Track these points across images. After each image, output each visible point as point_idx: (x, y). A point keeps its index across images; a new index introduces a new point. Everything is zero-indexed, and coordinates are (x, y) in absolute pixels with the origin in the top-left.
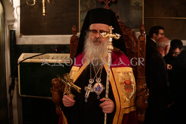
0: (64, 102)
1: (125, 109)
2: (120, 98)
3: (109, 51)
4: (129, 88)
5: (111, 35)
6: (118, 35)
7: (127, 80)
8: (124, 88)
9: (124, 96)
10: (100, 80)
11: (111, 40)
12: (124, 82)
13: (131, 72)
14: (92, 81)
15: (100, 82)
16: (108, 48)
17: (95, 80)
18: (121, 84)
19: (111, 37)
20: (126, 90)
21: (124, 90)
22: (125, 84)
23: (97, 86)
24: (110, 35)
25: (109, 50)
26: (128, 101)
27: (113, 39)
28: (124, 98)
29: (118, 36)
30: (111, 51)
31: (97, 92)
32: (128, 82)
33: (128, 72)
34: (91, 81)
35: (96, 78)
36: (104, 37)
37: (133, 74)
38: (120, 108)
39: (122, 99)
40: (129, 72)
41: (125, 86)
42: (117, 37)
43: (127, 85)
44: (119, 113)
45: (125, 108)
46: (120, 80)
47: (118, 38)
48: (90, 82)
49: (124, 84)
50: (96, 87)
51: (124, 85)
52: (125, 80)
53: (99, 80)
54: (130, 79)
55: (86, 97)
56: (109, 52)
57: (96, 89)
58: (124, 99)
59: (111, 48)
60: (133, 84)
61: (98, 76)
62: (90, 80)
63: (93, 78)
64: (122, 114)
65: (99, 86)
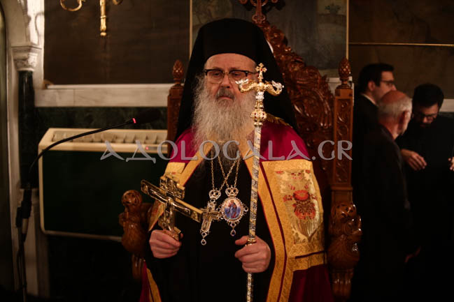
0: (153, 248)
1: (298, 260)
2: (285, 233)
3: (255, 123)
4: (305, 209)
5: (261, 84)
6: (279, 86)
7: (301, 189)
8: (294, 208)
9: (293, 230)
10: (235, 191)
11: (260, 96)
12: (292, 195)
13: (308, 172)
14: (217, 194)
15: (236, 197)
16: (253, 115)
17: (223, 192)
18: (286, 199)
19: (261, 91)
20: (297, 214)
21: (294, 214)
22: (296, 199)
23: (230, 206)
24: (258, 85)
25: (256, 121)
26: (304, 241)
27: (266, 94)
28: (293, 232)
29: (277, 88)
30: (260, 124)
31: (229, 220)
32: (302, 196)
33: (302, 171)
34: (214, 195)
35: (225, 187)
36: (244, 90)
37: (314, 176)
38: (284, 257)
39: (290, 236)
40: (304, 172)
41: (294, 205)
42: (275, 89)
43: (301, 203)
44: (282, 270)
45: (297, 257)
46: (284, 190)
47: (278, 92)
48: (211, 197)
49: (293, 199)
50: (227, 207)
51: (294, 201)
52: (296, 190)
53: (232, 192)
54: (306, 187)
55: (204, 234)
56: (256, 126)
57: (227, 212)
58: (294, 234)
59: (261, 116)
60: (316, 198)
61: (231, 182)
62: (212, 193)
63: (218, 186)
64: (290, 271)
65: (233, 205)
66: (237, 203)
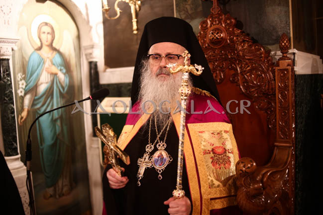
1: (213, 201)
4: (221, 161)
7: (218, 146)
8: (211, 160)
9: (209, 177)
10: (163, 145)
11: (186, 76)
12: (210, 150)
13: (226, 132)
14: (151, 148)
15: (165, 150)
16: (180, 91)
17: (155, 146)
18: (206, 152)
20: (214, 165)
21: (211, 165)
22: (214, 153)
23: (159, 157)
24: (184, 67)
28: (209, 179)
29: (199, 69)
31: (157, 167)
32: (219, 151)
33: (221, 131)
34: (149, 148)
39: (205, 182)
40: (223, 132)
41: (212, 158)
42: (197, 70)
43: (218, 156)
45: (211, 199)
46: (204, 146)
47: (200, 73)
48: (147, 150)
49: (211, 153)
50: (157, 158)
51: (212, 155)
52: (214, 146)
54: (223, 144)
55: (139, 178)
57: (156, 161)
58: (209, 181)
59: (187, 92)
62: (148, 147)
63: (152, 142)
64: (206, 210)
65: (161, 156)
66: (165, 154)
